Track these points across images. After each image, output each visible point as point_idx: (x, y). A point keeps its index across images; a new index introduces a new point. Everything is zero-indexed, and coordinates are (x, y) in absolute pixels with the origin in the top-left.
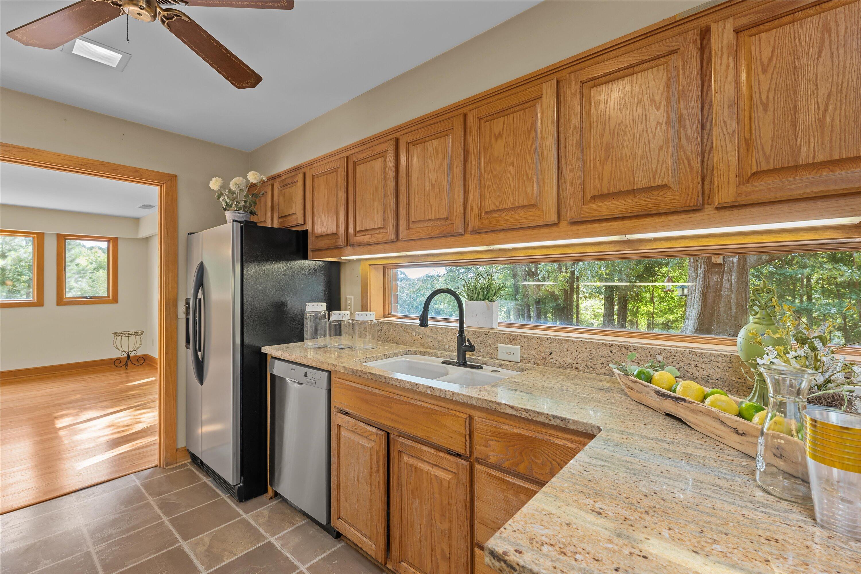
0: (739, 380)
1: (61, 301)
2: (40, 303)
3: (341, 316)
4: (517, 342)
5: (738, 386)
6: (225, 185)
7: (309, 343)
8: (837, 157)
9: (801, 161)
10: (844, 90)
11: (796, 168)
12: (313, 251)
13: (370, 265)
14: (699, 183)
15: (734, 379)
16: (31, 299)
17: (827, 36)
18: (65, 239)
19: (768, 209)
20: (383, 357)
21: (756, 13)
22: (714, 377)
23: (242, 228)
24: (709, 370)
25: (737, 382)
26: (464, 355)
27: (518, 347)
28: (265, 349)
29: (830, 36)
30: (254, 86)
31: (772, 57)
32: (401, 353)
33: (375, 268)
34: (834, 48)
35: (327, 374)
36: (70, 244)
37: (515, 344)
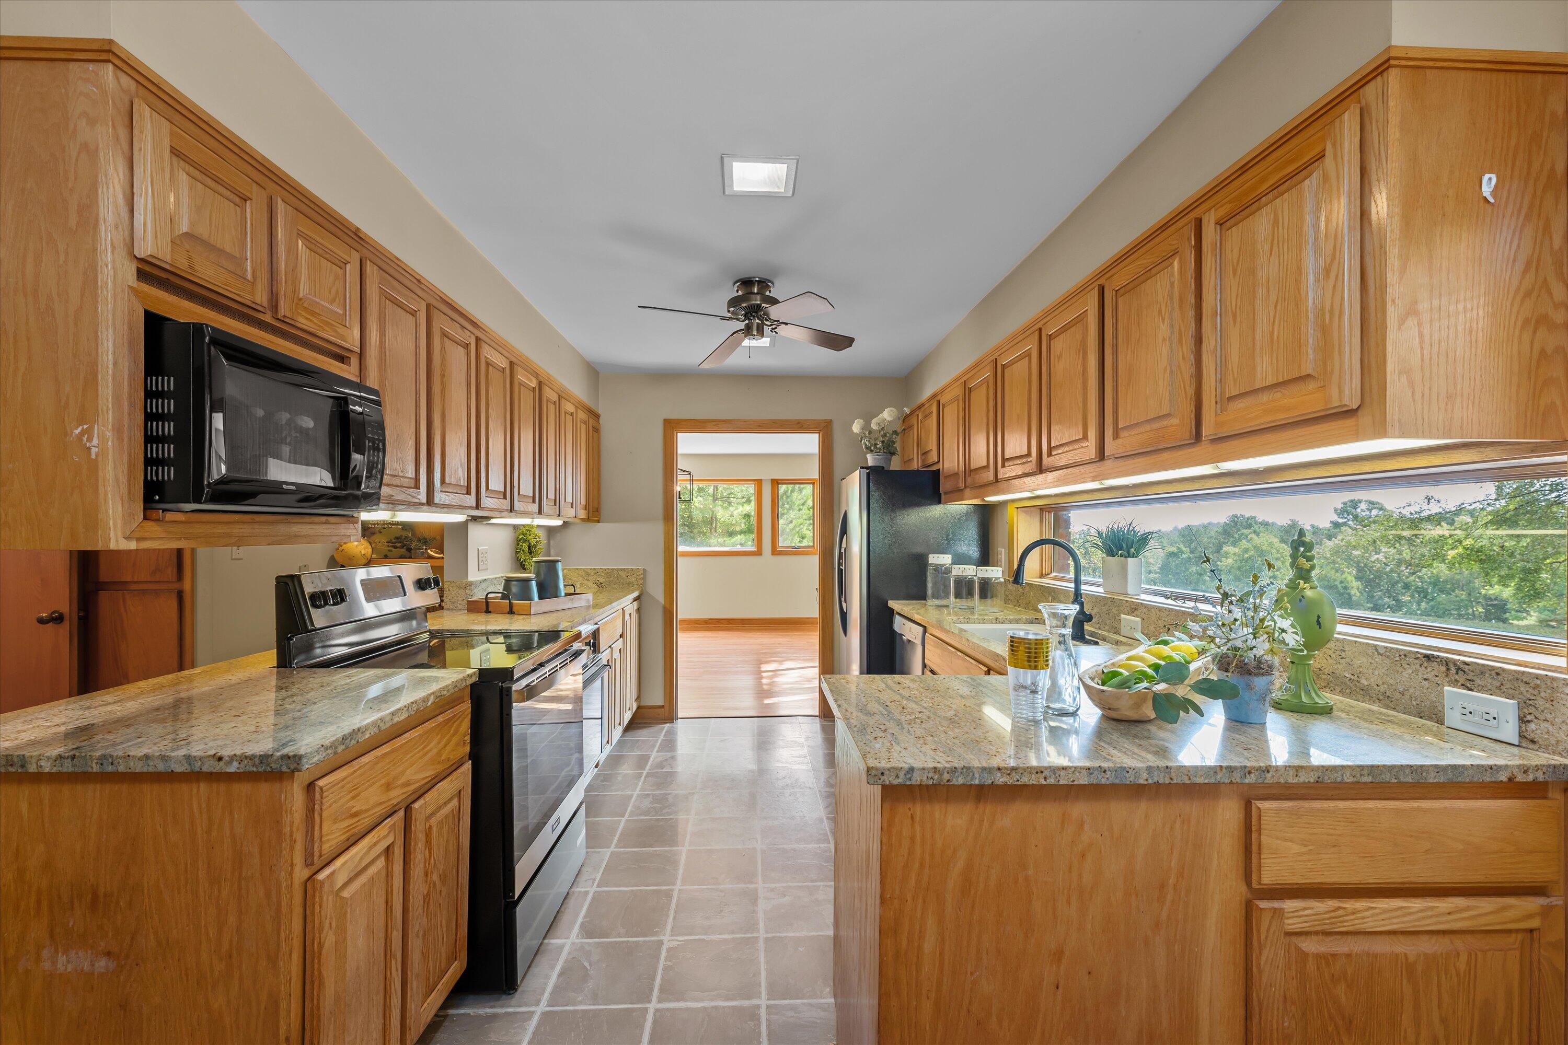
0: (1352, 677)
1: (775, 552)
2: (759, 553)
3: (961, 571)
4: (1138, 613)
5: (1351, 685)
6: (866, 425)
7: (931, 602)
8: (1281, 380)
9: (1258, 386)
10: (1286, 298)
11: (1255, 391)
12: (946, 493)
13: (1018, 508)
14: (1192, 411)
15: (1347, 675)
16: (754, 549)
17: (1276, 229)
18: (779, 484)
19: (1257, 440)
20: (994, 621)
21: (1230, 202)
22: (1326, 671)
23: (868, 474)
24: (1321, 661)
25: (1351, 679)
26: (1083, 626)
27: (1139, 619)
28: (892, 604)
29: (1278, 228)
30: (851, 346)
31: (1240, 255)
32: (1024, 620)
33: (1025, 512)
34: (1281, 245)
35: (921, 629)
36: (782, 488)
37: (1137, 616)
